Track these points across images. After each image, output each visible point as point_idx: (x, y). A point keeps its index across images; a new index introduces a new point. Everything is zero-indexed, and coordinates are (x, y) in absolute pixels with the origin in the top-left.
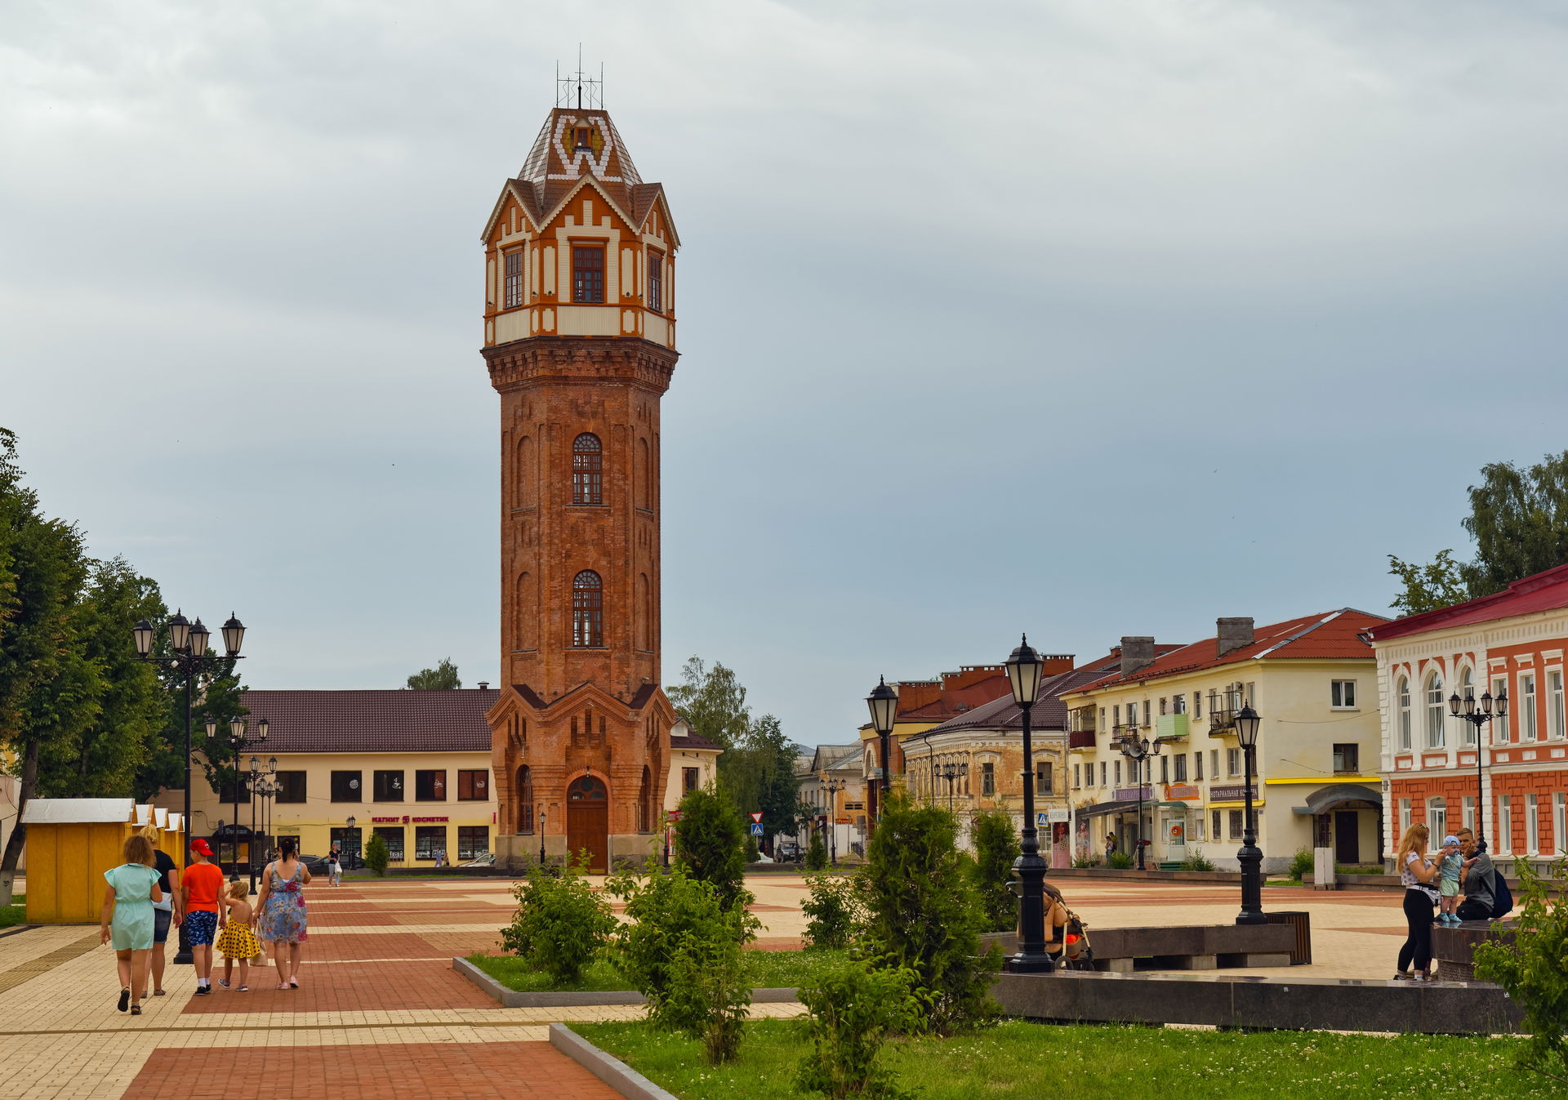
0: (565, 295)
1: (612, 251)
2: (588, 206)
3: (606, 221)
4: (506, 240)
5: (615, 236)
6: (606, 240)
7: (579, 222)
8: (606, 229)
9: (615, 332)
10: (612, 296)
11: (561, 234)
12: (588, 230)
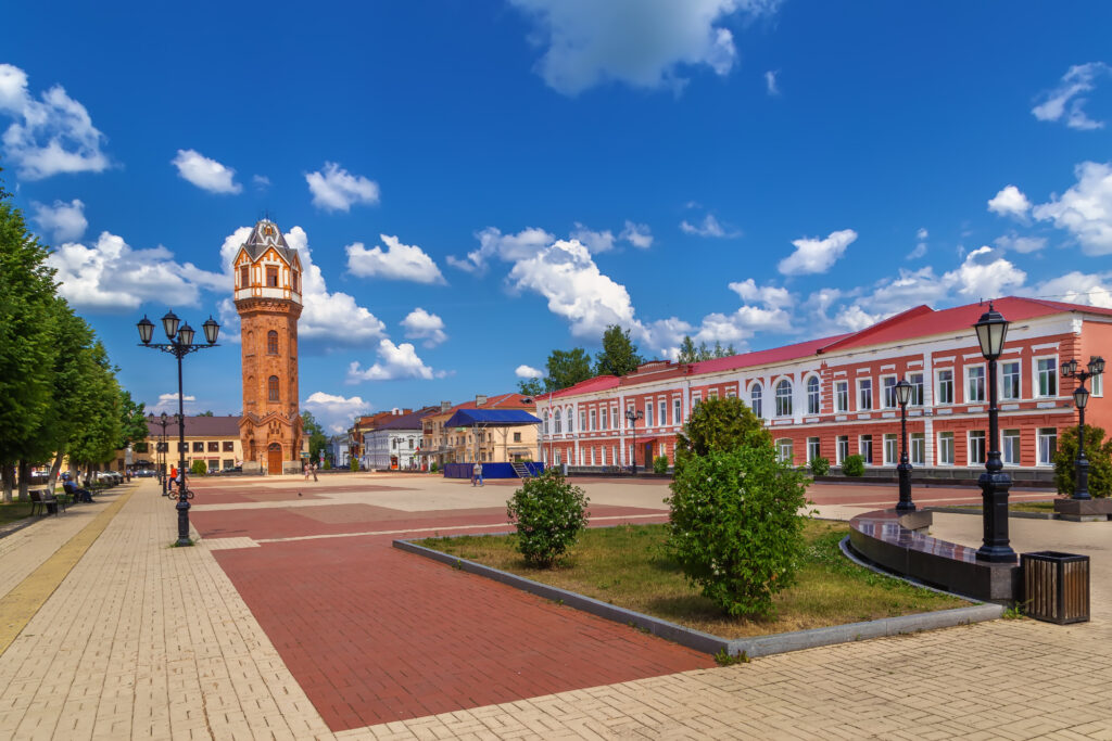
0: (264, 284)
1: (280, 270)
2: (272, 255)
3: (278, 260)
4: (242, 264)
5: (282, 265)
6: (278, 267)
7: (269, 260)
8: (278, 262)
9: (282, 297)
10: (281, 284)
11: (263, 263)
12: (272, 262)
